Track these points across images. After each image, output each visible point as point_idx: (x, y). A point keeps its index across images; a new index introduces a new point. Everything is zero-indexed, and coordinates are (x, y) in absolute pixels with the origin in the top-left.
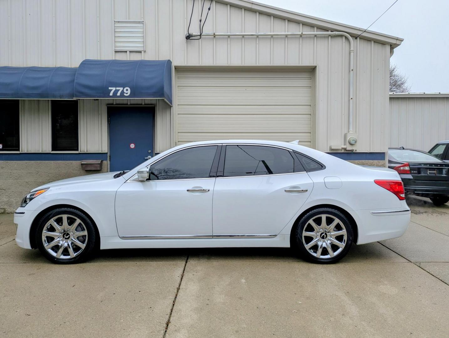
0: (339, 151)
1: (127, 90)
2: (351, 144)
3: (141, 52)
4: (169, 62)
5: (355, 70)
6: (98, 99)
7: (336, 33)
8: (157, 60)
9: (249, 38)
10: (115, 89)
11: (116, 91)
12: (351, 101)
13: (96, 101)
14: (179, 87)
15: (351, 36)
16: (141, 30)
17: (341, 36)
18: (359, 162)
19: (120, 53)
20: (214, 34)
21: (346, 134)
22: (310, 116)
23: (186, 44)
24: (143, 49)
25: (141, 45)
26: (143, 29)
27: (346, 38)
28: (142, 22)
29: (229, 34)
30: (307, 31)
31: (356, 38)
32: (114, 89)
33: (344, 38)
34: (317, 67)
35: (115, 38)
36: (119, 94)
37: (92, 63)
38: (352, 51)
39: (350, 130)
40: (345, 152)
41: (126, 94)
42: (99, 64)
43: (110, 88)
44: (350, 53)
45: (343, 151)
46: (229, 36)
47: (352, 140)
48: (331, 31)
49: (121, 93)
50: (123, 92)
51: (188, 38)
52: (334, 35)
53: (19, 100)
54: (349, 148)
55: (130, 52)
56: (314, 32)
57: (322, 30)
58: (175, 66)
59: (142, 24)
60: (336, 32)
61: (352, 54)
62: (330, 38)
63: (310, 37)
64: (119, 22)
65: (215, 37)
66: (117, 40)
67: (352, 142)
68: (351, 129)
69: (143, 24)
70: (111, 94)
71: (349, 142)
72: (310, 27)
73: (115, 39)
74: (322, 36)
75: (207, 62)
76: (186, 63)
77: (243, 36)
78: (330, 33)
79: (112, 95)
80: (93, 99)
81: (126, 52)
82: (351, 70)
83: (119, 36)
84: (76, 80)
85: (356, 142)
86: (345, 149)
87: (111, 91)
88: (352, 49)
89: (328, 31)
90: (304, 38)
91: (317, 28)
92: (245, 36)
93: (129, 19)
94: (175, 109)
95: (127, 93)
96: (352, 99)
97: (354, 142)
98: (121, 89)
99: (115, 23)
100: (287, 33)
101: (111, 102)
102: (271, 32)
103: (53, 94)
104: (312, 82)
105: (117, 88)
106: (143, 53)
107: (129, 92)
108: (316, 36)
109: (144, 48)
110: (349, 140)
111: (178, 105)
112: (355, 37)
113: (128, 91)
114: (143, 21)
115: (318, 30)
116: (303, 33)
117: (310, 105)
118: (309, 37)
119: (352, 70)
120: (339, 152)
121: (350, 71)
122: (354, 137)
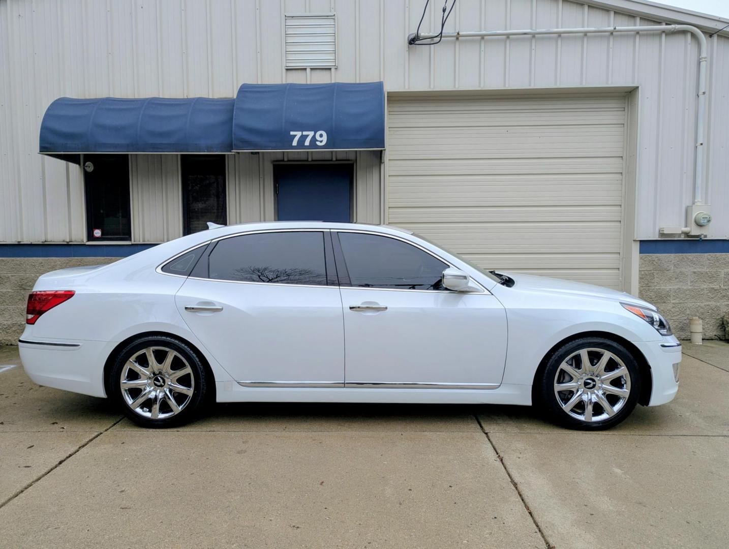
0: (674, 237)
1: (321, 136)
2: (699, 225)
3: (330, 69)
4: (379, 86)
5: (707, 93)
6: (258, 153)
7: (677, 28)
8: (358, 82)
9: (517, 39)
10: (301, 134)
11: (303, 138)
12: (700, 148)
13: (255, 155)
14: (390, 129)
15: (702, 32)
16: (331, 31)
17: (684, 32)
18: (709, 257)
19: (294, 71)
20: (458, 34)
21: (688, 206)
22: (620, 176)
23: (407, 53)
24: (334, 65)
25: (331, 57)
26: (334, 28)
27: (693, 35)
28: (332, 17)
29: (484, 32)
30: (624, 25)
31: (711, 36)
32: (298, 134)
33: (689, 36)
34: (640, 88)
35: (286, 45)
36: (307, 143)
37: (255, 90)
38: (703, 60)
39: (696, 201)
40: (686, 239)
41: (319, 142)
42: (269, 92)
43: (292, 133)
44: (700, 62)
45: (682, 238)
46: (483, 37)
47: (703, 218)
48: (667, 24)
49: (311, 141)
50: (314, 139)
51: (412, 42)
52: (673, 30)
53: (128, 155)
54: (695, 231)
55: (311, 69)
56: (635, 25)
57: (649, 23)
58: (388, 93)
59: (332, 20)
60: (676, 25)
61: (703, 64)
62: (664, 35)
63: (627, 36)
64: (293, 17)
65: (457, 39)
66: (290, 48)
67: (702, 222)
68: (699, 199)
69: (334, 19)
70: (295, 143)
71: (695, 222)
72: (627, 17)
73: (286, 48)
74: (648, 32)
75: (443, 83)
76: (407, 87)
77: (508, 36)
78: (663, 27)
79: (296, 145)
80: (249, 152)
81: (305, 69)
82: (701, 93)
83: (293, 43)
84: (235, 119)
85: (709, 221)
86: (687, 234)
87: (294, 139)
88: (704, 55)
89: (659, 23)
90: (617, 36)
91: (641, 18)
92: (511, 36)
93: (310, 12)
94: (389, 166)
95: (321, 142)
96: (702, 144)
97: (706, 221)
98: (311, 134)
99: (286, 19)
100: (586, 29)
101: (280, 157)
102: (557, 28)
103: (196, 144)
104: (626, 116)
105: (305, 133)
106: (333, 70)
107: (325, 139)
108: (638, 33)
109: (335, 62)
110: (695, 217)
111: (389, 160)
112: (710, 33)
113: (322, 138)
114: (334, 15)
115: (643, 22)
116: (617, 28)
117: (622, 157)
118: (625, 35)
119: (704, 93)
120: (676, 239)
121: (698, 96)
122: (705, 213)
